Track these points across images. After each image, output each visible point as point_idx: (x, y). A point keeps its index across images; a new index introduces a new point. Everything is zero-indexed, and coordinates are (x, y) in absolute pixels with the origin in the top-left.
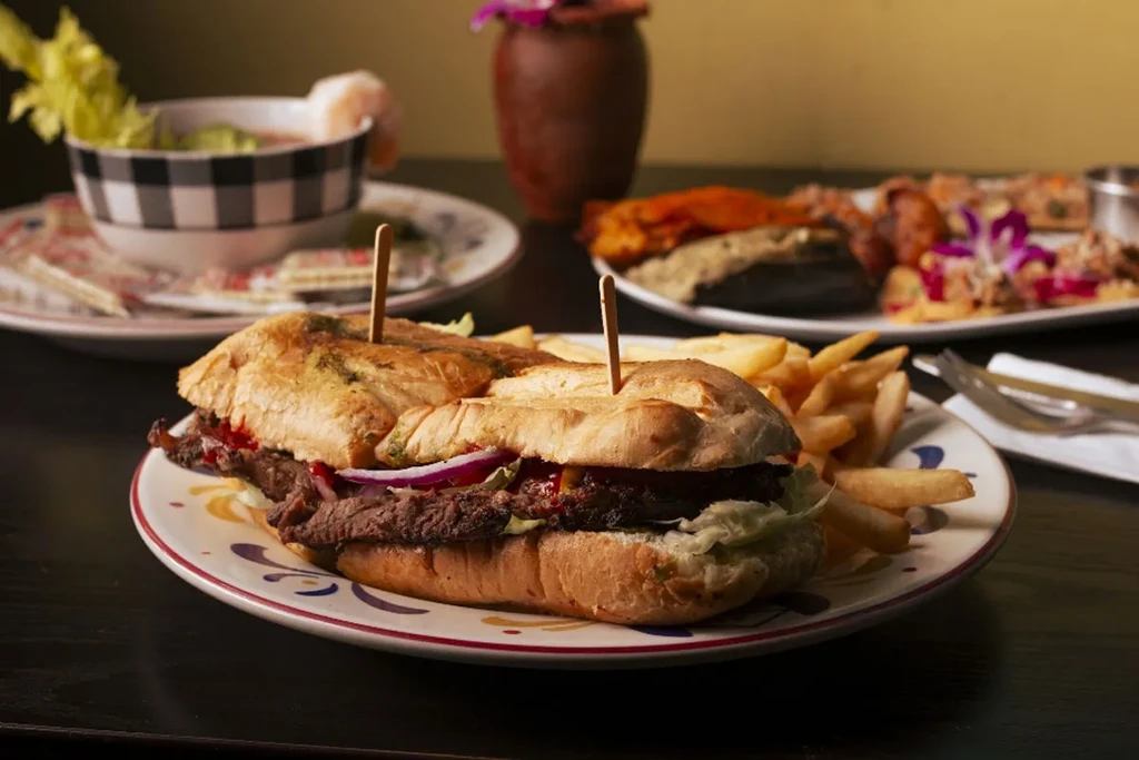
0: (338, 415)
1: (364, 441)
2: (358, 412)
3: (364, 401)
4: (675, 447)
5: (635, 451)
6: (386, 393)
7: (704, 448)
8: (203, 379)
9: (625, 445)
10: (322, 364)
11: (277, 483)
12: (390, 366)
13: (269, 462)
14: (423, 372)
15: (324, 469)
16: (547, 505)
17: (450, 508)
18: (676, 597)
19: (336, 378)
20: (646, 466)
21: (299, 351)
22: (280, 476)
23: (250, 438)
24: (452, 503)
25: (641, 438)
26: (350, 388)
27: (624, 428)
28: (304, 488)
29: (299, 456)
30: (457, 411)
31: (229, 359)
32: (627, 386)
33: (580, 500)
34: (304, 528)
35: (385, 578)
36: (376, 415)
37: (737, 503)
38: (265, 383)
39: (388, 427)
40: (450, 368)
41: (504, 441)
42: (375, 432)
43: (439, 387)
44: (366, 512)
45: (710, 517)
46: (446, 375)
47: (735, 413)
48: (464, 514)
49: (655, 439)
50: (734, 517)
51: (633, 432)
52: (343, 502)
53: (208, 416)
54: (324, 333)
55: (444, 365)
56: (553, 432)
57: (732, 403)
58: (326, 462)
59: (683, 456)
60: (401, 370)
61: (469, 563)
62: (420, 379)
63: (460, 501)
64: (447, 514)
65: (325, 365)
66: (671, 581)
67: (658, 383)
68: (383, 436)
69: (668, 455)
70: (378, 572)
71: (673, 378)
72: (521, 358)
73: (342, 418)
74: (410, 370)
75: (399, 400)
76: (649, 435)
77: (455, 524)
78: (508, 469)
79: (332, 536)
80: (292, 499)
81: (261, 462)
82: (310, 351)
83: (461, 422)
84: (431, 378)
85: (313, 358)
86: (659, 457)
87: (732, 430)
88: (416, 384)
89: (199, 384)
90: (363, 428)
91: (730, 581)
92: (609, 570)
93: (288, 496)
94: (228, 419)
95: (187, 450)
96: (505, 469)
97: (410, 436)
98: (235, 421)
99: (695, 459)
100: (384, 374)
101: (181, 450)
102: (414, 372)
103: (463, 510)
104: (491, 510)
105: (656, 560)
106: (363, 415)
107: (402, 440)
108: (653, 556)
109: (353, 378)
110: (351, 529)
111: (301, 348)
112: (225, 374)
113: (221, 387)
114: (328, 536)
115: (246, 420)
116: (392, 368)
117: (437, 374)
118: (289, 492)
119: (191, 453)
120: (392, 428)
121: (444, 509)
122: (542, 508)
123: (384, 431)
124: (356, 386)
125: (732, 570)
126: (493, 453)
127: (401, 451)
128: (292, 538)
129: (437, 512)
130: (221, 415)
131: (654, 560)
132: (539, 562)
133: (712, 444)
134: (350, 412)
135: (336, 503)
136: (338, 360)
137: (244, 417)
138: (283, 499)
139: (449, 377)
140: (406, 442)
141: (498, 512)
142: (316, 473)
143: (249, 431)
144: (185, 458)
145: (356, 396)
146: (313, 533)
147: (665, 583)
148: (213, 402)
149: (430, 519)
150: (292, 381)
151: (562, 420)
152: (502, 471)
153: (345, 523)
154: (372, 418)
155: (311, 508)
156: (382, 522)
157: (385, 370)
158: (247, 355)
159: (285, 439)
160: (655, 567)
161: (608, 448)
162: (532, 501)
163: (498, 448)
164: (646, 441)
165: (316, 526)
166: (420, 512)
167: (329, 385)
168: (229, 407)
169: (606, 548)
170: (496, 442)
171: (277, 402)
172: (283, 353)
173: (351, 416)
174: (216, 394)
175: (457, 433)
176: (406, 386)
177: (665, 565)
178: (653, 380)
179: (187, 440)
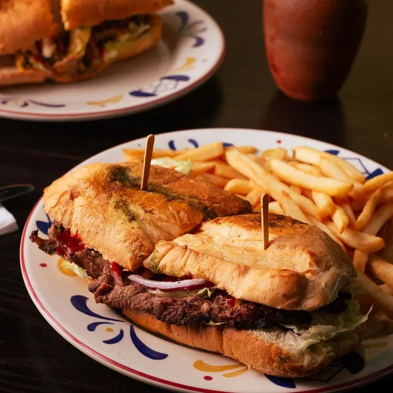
0: (125, 241)
1: (138, 258)
2: (135, 241)
3: (138, 235)
4: (294, 300)
5: (274, 299)
6: (150, 229)
7: (309, 299)
8: (56, 205)
9: (269, 296)
10: (117, 207)
11: (94, 270)
12: (151, 212)
13: (90, 259)
14: (168, 217)
15: (117, 267)
16: (228, 315)
17: (180, 310)
18: (289, 371)
19: (124, 216)
20: (279, 307)
21: (106, 196)
22: (95, 267)
23: (80, 241)
24: (181, 307)
25: (277, 294)
26: (131, 225)
27: (269, 288)
28: (107, 275)
29: (105, 257)
30: (185, 252)
31: (69, 194)
32: (272, 246)
33: (245, 314)
34: (107, 298)
35: (147, 325)
36: (144, 244)
37: (323, 327)
38: (88, 215)
39: (150, 252)
40: (182, 214)
41: (209, 278)
42: (143, 254)
43: (176, 226)
44: (138, 295)
45: (309, 335)
46: (179, 218)
47: (325, 271)
48: (187, 313)
49: (284, 295)
50: (320, 334)
51: (273, 290)
52: (127, 288)
53: (59, 226)
54: (118, 182)
55: (178, 212)
56: (233, 278)
57: (324, 264)
58: (119, 264)
59: (298, 303)
60: (157, 214)
61: (188, 331)
62: (167, 221)
63: (185, 307)
64: (179, 313)
65: (118, 207)
66: (288, 364)
67: (287, 248)
68: (147, 256)
69: (289, 304)
70: (143, 322)
71: (295, 247)
72: (218, 203)
73: (127, 243)
74: (162, 216)
75: (156, 233)
76: (282, 293)
77: (182, 318)
78: (210, 290)
79: (121, 305)
80: (101, 281)
81: (85, 259)
82: (110, 196)
83: (187, 259)
84: (173, 221)
85: (112, 201)
86: (286, 304)
87: (323, 284)
88: (164, 224)
89: (54, 207)
90: (137, 251)
91: (316, 365)
92: (257, 354)
93: (99, 278)
94: (69, 230)
95: (49, 247)
96: (208, 290)
97: (161, 259)
98: (73, 231)
99: (303, 305)
100: (148, 216)
101: (46, 246)
102: (163, 217)
103: (187, 311)
104: (201, 313)
105: (281, 353)
106: (137, 243)
107: (157, 261)
108: (279, 351)
109: (133, 218)
110: (130, 303)
111: (106, 193)
112: (67, 203)
113: (66, 211)
114: (119, 304)
115: (79, 233)
116: (153, 214)
117: (175, 219)
118: (100, 276)
119: (51, 248)
120: (152, 252)
121: (177, 309)
122: (226, 316)
123: (148, 254)
124: (135, 224)
125: (317, 358)
126: (202, 281)
127: (156, 267)
128: (101, 301)
129: (173, 311)
130: (66, 227)
131: (279, 352)
132: (223, 340)
133: (312, 297)
134: (131, 241)
135: (123, 288)
136: (125, 204)
137: (77, 231)
138: (97, 278)
139: (181, 221)
140: (159, 262)
141: (204, 315)
142: (113, 269)
143: (80, 238)
144: (48, 249)
145: (133, 231)
146: (111, 302)
147: (285, 365)
148: (62, 220)
149: (170, 313)
150: (101, 216)
151: (238, 272)
152: (206, 291)
153: (127, 300)
154: (142, 245)
155: (111, 286)
156: (146, 308)
157: (149, 214)
158: (79, 192)
159: (98, 247)
160: (280, 357)
161: (260, 296)
162: (221, 310)
163: (205, 281)
164: (280, 296)
165: (113, 299)
166: (166, 309)
167: (120, 221)
168: (70, 223)
169: (257, 343)
170: (204, 277)
171: (94, 227)
172: (97, 195)
173: (132, 243)
174: (63, 214)
175: (185, 265)
176: (159, 223)
177: (284, 356)
178: (285, 246)
179: (49, 242)
